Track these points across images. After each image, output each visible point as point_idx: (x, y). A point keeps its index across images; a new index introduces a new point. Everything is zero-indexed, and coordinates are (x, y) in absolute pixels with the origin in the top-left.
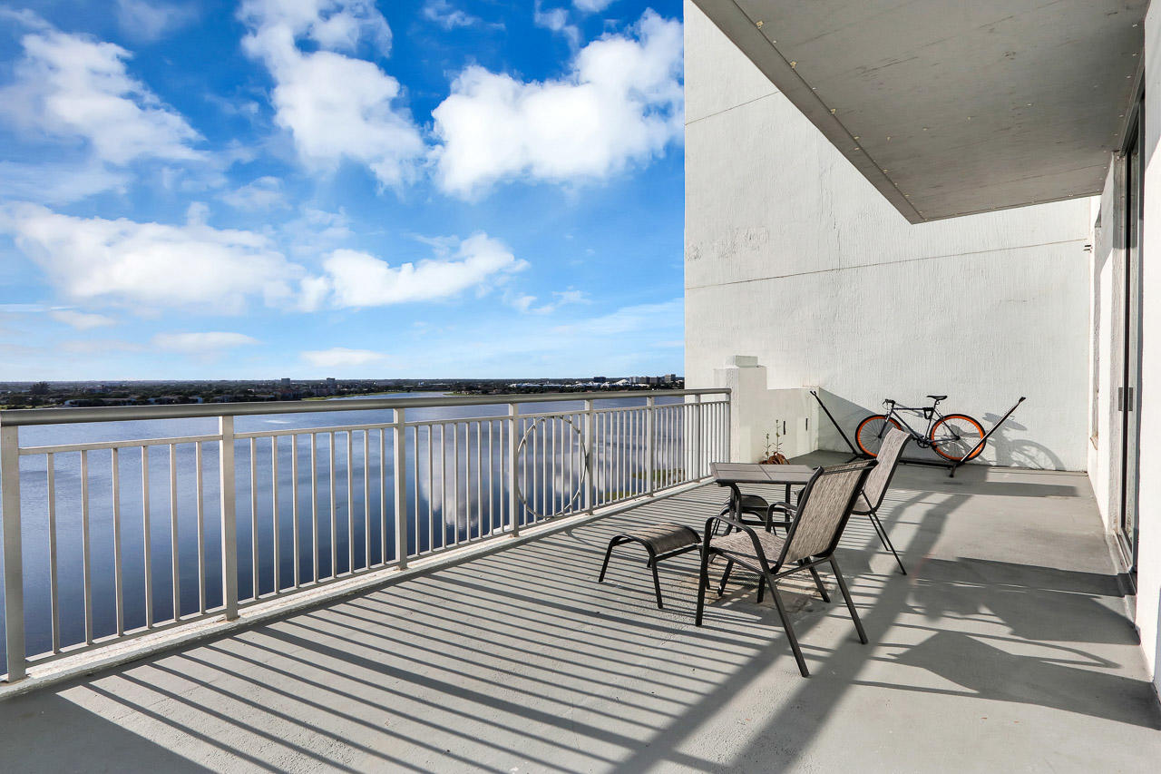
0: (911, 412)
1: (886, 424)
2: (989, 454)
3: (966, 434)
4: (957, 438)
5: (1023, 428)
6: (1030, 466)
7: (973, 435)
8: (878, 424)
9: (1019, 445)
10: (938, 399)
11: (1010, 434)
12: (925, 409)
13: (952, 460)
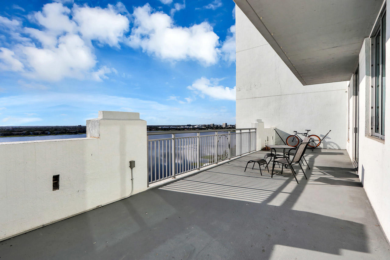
0: (301, 134)
1: (294, 138)
2: (321, 146)
3: (315, 140)
4: (313, 141)
5: (330, 139)
6: (332, 148)
7: (317, 140)
8: (292, 138)
9: (329, 143)
10: (308, 131)
11: (327, 140)
12: (305, 134)
13: (312, 147)
